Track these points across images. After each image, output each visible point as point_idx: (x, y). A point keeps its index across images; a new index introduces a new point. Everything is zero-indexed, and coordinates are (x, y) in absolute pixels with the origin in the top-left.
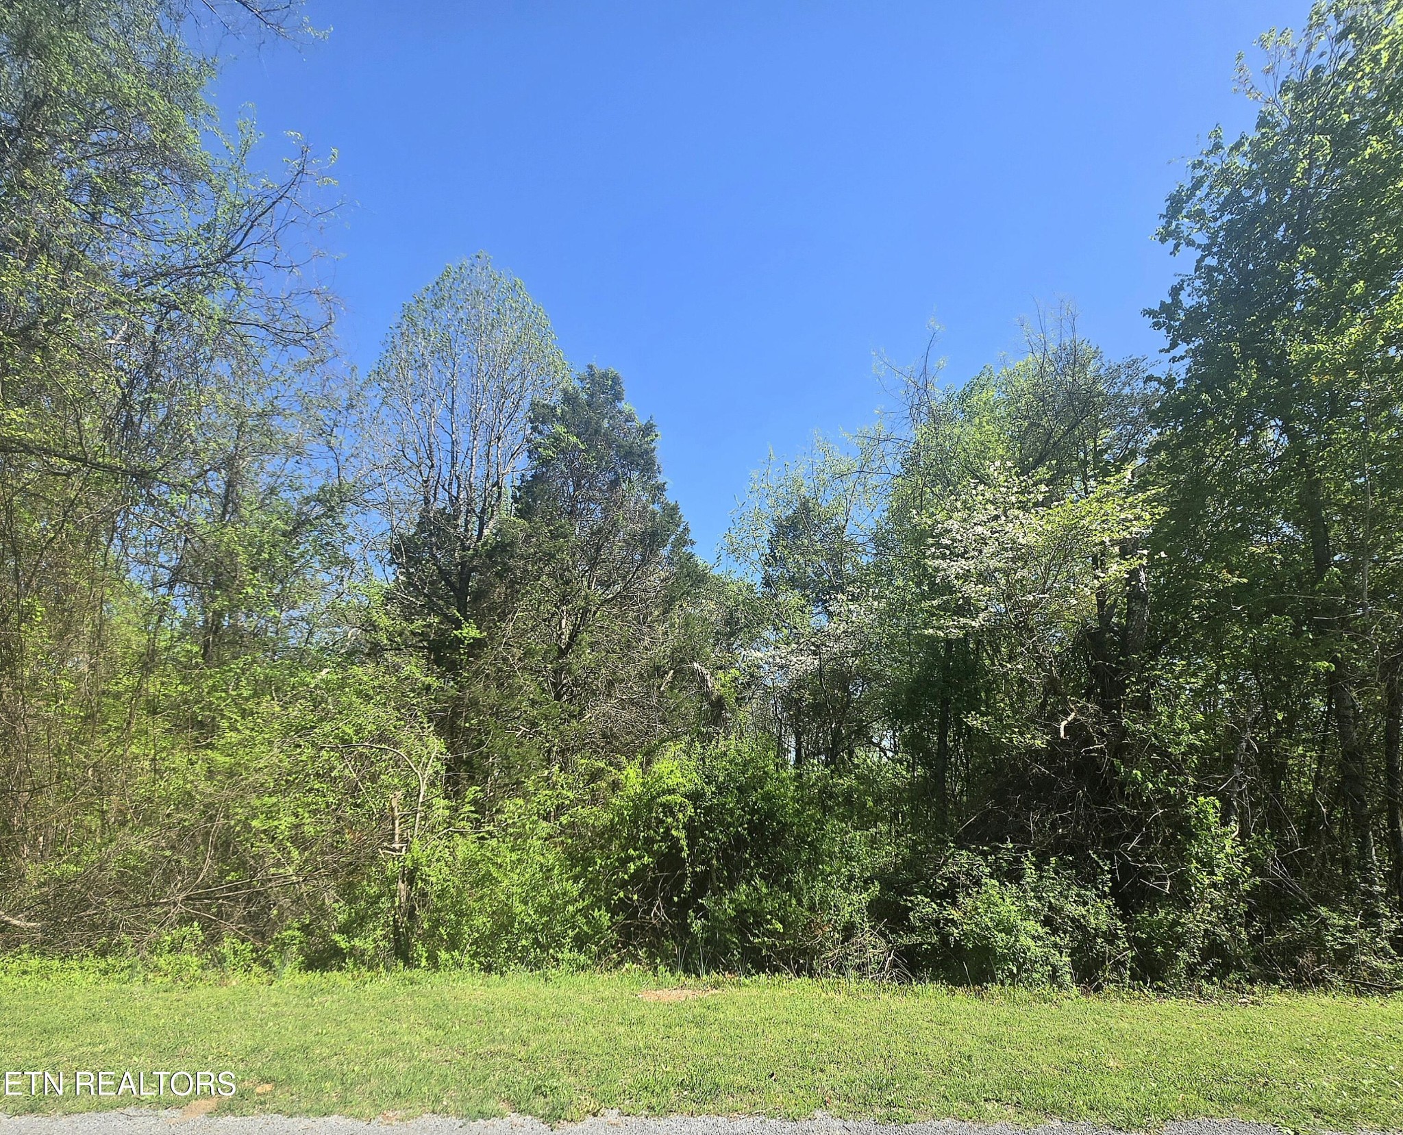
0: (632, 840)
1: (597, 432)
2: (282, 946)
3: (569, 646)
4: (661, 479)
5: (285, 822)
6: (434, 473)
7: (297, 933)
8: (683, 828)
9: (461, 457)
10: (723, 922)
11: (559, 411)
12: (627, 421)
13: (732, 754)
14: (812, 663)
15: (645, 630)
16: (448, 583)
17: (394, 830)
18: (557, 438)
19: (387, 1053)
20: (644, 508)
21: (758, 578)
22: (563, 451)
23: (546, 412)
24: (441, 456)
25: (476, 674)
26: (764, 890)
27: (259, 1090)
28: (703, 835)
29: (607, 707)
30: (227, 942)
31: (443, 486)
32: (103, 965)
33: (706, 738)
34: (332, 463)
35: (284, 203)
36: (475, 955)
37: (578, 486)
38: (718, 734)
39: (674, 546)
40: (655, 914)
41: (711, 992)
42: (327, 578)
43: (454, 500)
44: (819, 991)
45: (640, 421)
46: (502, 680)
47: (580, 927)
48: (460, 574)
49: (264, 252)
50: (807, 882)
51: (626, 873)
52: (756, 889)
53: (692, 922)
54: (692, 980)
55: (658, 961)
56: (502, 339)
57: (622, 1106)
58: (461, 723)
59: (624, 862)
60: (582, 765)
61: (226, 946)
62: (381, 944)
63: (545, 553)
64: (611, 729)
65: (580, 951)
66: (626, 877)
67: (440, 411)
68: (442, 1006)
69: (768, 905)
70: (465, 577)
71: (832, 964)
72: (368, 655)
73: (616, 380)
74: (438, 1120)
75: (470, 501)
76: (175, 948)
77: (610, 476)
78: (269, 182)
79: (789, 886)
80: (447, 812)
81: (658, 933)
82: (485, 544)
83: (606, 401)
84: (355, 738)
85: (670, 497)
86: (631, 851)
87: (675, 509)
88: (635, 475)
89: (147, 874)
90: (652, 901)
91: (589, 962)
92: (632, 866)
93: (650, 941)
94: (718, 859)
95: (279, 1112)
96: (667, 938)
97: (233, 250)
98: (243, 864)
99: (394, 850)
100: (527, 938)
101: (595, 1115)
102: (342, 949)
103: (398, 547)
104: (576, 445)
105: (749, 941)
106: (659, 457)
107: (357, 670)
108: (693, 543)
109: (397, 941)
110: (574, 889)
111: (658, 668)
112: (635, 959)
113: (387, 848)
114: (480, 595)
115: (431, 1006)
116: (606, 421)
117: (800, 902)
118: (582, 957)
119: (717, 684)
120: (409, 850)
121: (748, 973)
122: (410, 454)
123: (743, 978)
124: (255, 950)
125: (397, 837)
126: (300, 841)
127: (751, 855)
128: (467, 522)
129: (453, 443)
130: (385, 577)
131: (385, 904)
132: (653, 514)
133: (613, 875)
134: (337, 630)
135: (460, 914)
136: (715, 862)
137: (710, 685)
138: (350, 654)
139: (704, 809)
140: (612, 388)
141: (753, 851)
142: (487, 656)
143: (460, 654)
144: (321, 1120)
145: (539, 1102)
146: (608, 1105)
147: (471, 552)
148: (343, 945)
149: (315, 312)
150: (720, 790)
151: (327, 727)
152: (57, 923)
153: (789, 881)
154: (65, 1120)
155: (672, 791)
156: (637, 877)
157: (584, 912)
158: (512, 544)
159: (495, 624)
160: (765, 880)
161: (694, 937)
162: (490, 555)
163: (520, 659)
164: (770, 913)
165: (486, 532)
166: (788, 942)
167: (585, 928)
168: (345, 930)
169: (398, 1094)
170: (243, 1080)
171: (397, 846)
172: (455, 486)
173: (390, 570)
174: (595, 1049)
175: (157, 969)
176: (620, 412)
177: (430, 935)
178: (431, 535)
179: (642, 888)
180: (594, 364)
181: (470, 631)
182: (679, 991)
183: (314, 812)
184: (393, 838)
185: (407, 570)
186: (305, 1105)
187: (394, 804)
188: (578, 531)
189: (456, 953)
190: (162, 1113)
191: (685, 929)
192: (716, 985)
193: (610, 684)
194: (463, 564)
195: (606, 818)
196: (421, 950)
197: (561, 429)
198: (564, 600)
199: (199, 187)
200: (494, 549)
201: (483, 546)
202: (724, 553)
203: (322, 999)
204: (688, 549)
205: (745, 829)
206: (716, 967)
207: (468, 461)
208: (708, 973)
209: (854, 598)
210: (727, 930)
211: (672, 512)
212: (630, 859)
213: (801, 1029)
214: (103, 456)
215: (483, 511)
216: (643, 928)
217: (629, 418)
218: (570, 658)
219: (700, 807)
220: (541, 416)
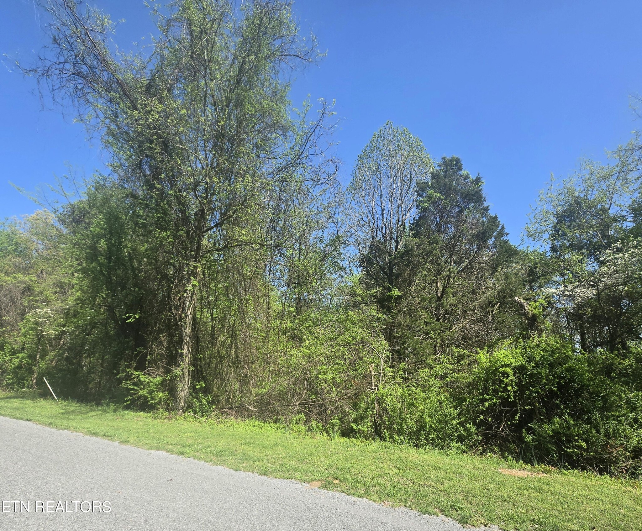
0: (485, 390)
1: (450, 189)
2: (333, 426)
3: (442, 295)
4: (486, 204)
5: (330, 377)
6: (375, 225)
7: (338, 421)
8: (516, 385)
9: (385, 215)
10: (545, 438)
11: (430, 183)
12: (465, 179)
13: (544, 345)
14: (592, 292)
15: (482, 283)
16: (384, 272)
17: (372, 380)
18: (430, 197)
19: (380, 476)
20: (478, 221)
21: (548, 248)
22: (433, 202)
23: (424, 186)
24: (378, 216)
25: (399, 311)
26: (572, 422)
27: (334, 482)
28: (529, 390)
29: (464, 324)
30: (313, 422)
31: (379, 230)
32: (276, 426)
33: (526, 337)
34: (335, 229)
35: (318, 128)
36: (410, 439)
37: (441, 217)
38: (534, 335)
39: (496, 238)
40: (502, 429)
41: (543, 475)
42: (336, 276)
43: (384, 235)
44: (620, 485)
45: (473, 177)
46: (412, 313)
47: (460, 432)
48: (389, 267)
49: (312, 151)
50: (602, 420)
51: (484, 407)
52: (566, 421)
53: (525, 436)
54: (529, 466)
55: (507, 454)
56: (400, 158)
57: (499, 525)
58: (395, 334)
59: (483, 401)
60: (456, 352)
61: (313, 423)
62: (370, 429)
63: (427, 251)
64: (467, 335)
65: (462, 443)
66: (484, 409)
67: (376, 197)
68: (400, 460)
69: (575, 431)
70: (391, 269)
71: (626, 470)
72: (353, 307)
73: (458, 161)
74: (407, 510)
75: (391, 234)
76: (297, 423)
77: (458, 209)
78: (312, 122)
79: (589, 421)
80: (392, 374)
81: (505, 440)
82: (399, 252)
83: (454, 173)
84: (352, 342)
85: (492, 213)
86: (485, 396)
87: (496, 218)
88: (471, 206)
89: (286, 394)
90: (500, 422)
91: (467, 450)
92: (487, 404)
93: (500, 443)
94: (539, 403)
95: (343, 492)
96: (510, 442)
97: (302, 153)
98: (316, 393)
99: (372, 389)
100: (434, 434)
101: (485, 526)
102: (355, 430)
103: (363, 260)
104: (439, 197)
105: (563, 450)
106: (484, 193)
107: (351, 313)
108: (507, 234)
109: (376, 429)
110: (456, 413)
111: (490, 302)
112: (493, 451)
113: (369, 388)
114: (398, 276)
115: (396, 459)
116: (454, 182)
117: (598, 431)
118: (463, 447)
119: (530, 308)
120: (378, 389)
121: (566, 468)
122: (365, 219)
123: (563, 470)
124: (323, 426)
125: (373, 384)
126: (336, 384)
127: (560, 402)
128: (390, 244)
129: (382, 210)
130: (358, 273)
131: (370, 412)
132: (483, 223)
133: (476, 407)
134: (340, 298)
135: (402, 419)
136: (537, 404)
137: (526, 308)
138: (346, 306)
139: (528, 375)
140: (456, 165)
141: (562, 399)
142: (404, 303)
143: (392, 303)
144: (359, 499)
145: (454, 513)
146: (492, 523)
147: (393, 257)
148: (355, 428)
149: (331, 168)
150: (537, 365)
151: (342, 337)
152: (261, 409)
153: (589, 418)
154: (274, 480)
155: (507, 366)
156: (491, 409)
157: (461, 424)
158: (411, 250)
159: (406, 288)
160: (572, 417)
161: (527, 443)
162: (402, 257)
163: (419, 303)
164: (577, 436)
165: (399, 247)
166: (592, 454)
167: (463, 432)
168: (355, 421)
169: (388, 495)
170: (328, 477)
171: (373, 387)
172: (384, 229)
173: (359, 270)
174: (479, 493)
175: (292, 429)
176: (461, 176)
177: (389, 428)
178: (376, 252)
179: (494, 415)
180: (445, 156)
181: (395, 292)
182: (522, 472)
183: (340, 372)
184: (372, 384)
185: (367, 269)
186: (352, 491)
187: (371, 369)
188: (442, 239)
189: (402, 437)
190: (303, 484)
191: (521, 439)
192: (545, 472)
193: (465, 312)
194: (390, 263)
195: (470, 378)
196: (386, 434)
197: (431, 192)
198: (438, 273)
199: (289, 133)
200: (404, 254)
201: (398, 253)
202: (525, 237)
203: (351, 449)
204: (505, 238)
205: (555, 387)
206: (543, 462)
207: (389, 217)
208: (539, 464)
209: (618, 250)
210: (548, 442)
211: (494, 220)
212: (487, 400)
213: (610, 506)
214: (266, 242)
215: (397, 237)
216: (496, 436)
217: (467, 177)
218: (444, 300)
219: (525, 374)
220: (421, 188)
